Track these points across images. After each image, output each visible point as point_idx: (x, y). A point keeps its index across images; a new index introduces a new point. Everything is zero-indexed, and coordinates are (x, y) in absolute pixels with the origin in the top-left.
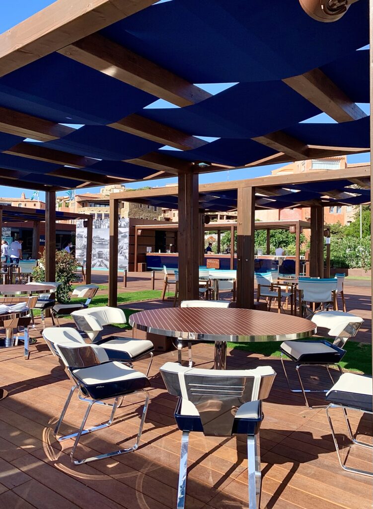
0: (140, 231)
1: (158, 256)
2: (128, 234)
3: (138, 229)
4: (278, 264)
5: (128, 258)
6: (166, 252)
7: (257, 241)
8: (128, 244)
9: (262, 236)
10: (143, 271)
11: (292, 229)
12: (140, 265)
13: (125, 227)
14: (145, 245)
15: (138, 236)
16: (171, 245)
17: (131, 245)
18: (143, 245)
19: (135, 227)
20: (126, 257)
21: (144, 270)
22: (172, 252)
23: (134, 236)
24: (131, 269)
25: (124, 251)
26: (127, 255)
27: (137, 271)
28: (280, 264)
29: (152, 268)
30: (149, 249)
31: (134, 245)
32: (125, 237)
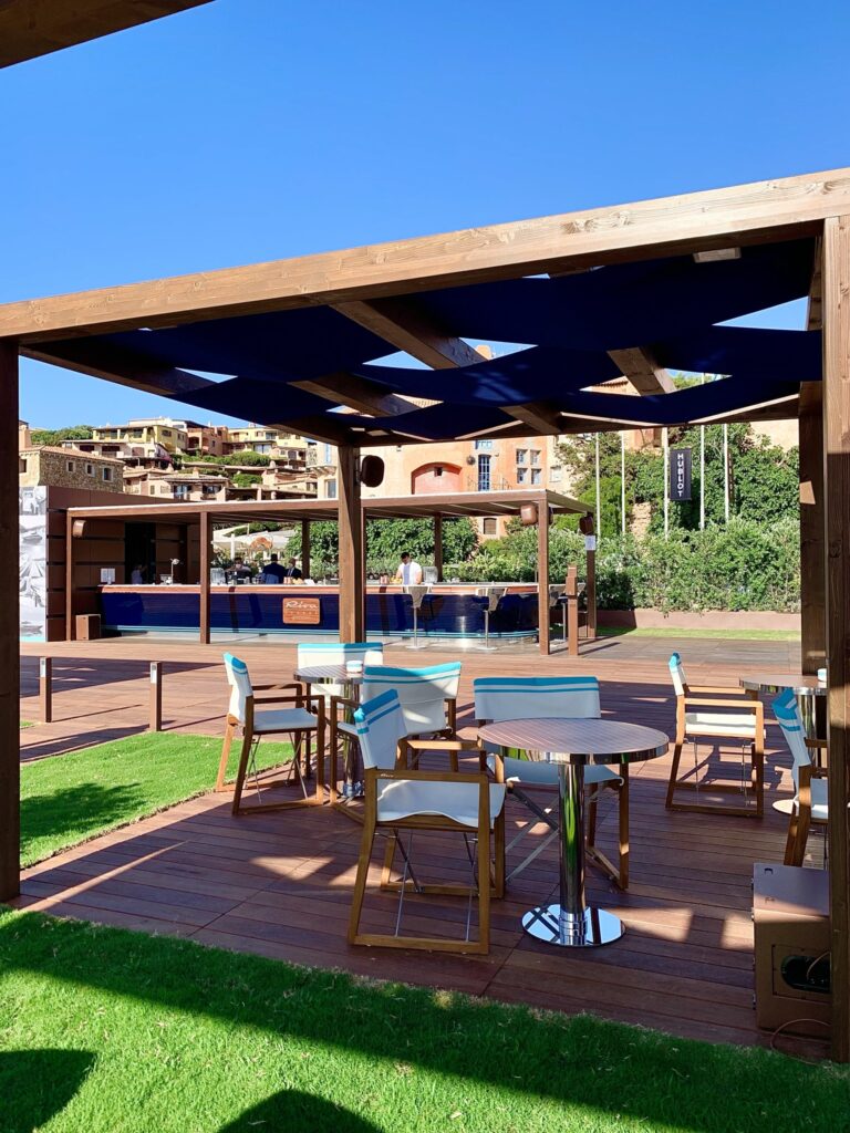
0: (79, 525)
1: (135, 594)
2: (43, 534)
3: (74, 519)
4: (486, 607)
5: (44, 602)
6: (159, 581)
7: (374, 548)
8: (45, 562)
9: (389, 535)
10: (91, 638)
11: (527, 513)
12: (83, 621)
13: (34, 512)
14: (95, 563)
15: (75, 539)
16: (175, 562)
17: (55, 563)
18: (90, 563)
19: (65, 512)
20: (38, 599)
21: (93, 635)
22: (176, 581)
23: (65, 537)
24: (57, 631)
25: (34, 582)
26: (43, 595)
27: (74, 638)
28: (493, 606)
29: (120, 628)
30: (108, 574)
31: (65, 563)
32: (35, 540)
